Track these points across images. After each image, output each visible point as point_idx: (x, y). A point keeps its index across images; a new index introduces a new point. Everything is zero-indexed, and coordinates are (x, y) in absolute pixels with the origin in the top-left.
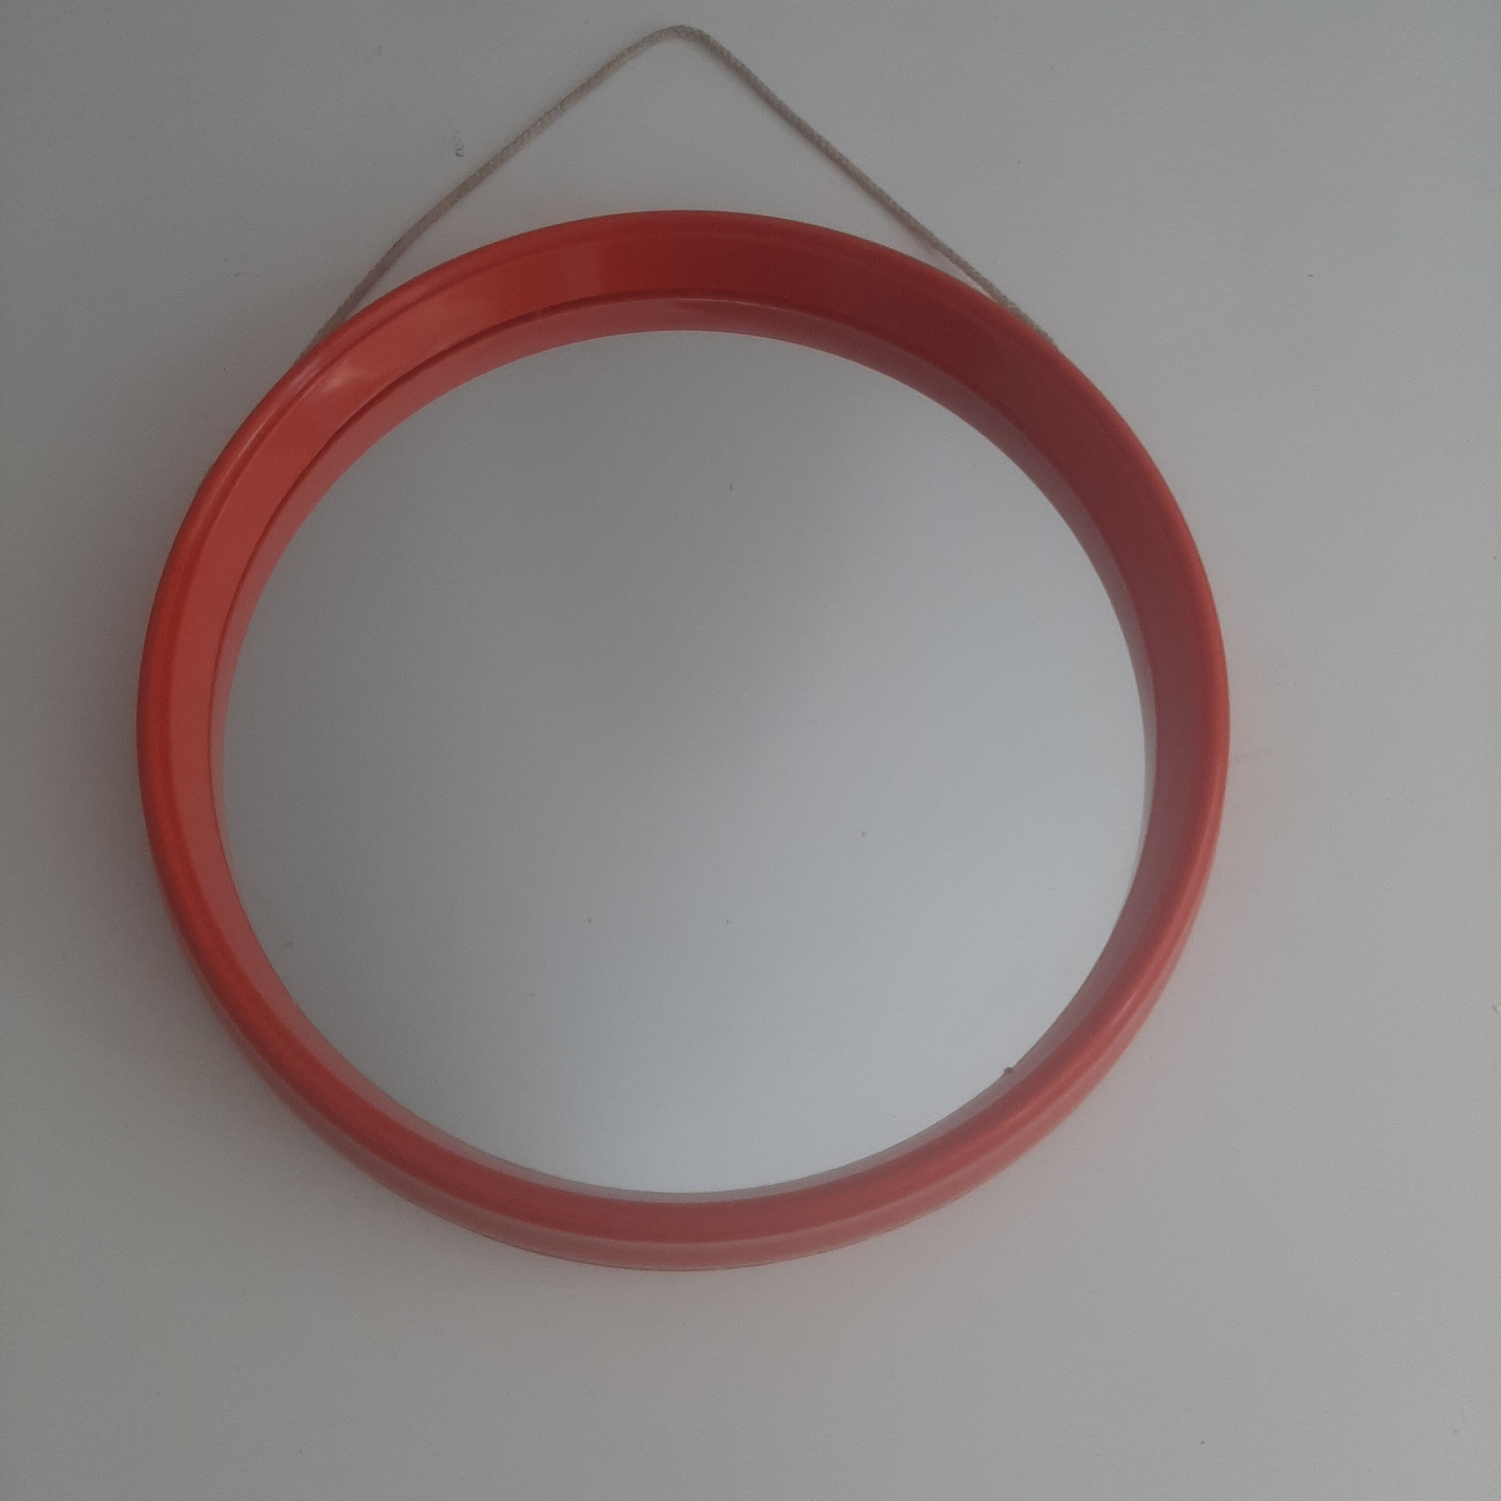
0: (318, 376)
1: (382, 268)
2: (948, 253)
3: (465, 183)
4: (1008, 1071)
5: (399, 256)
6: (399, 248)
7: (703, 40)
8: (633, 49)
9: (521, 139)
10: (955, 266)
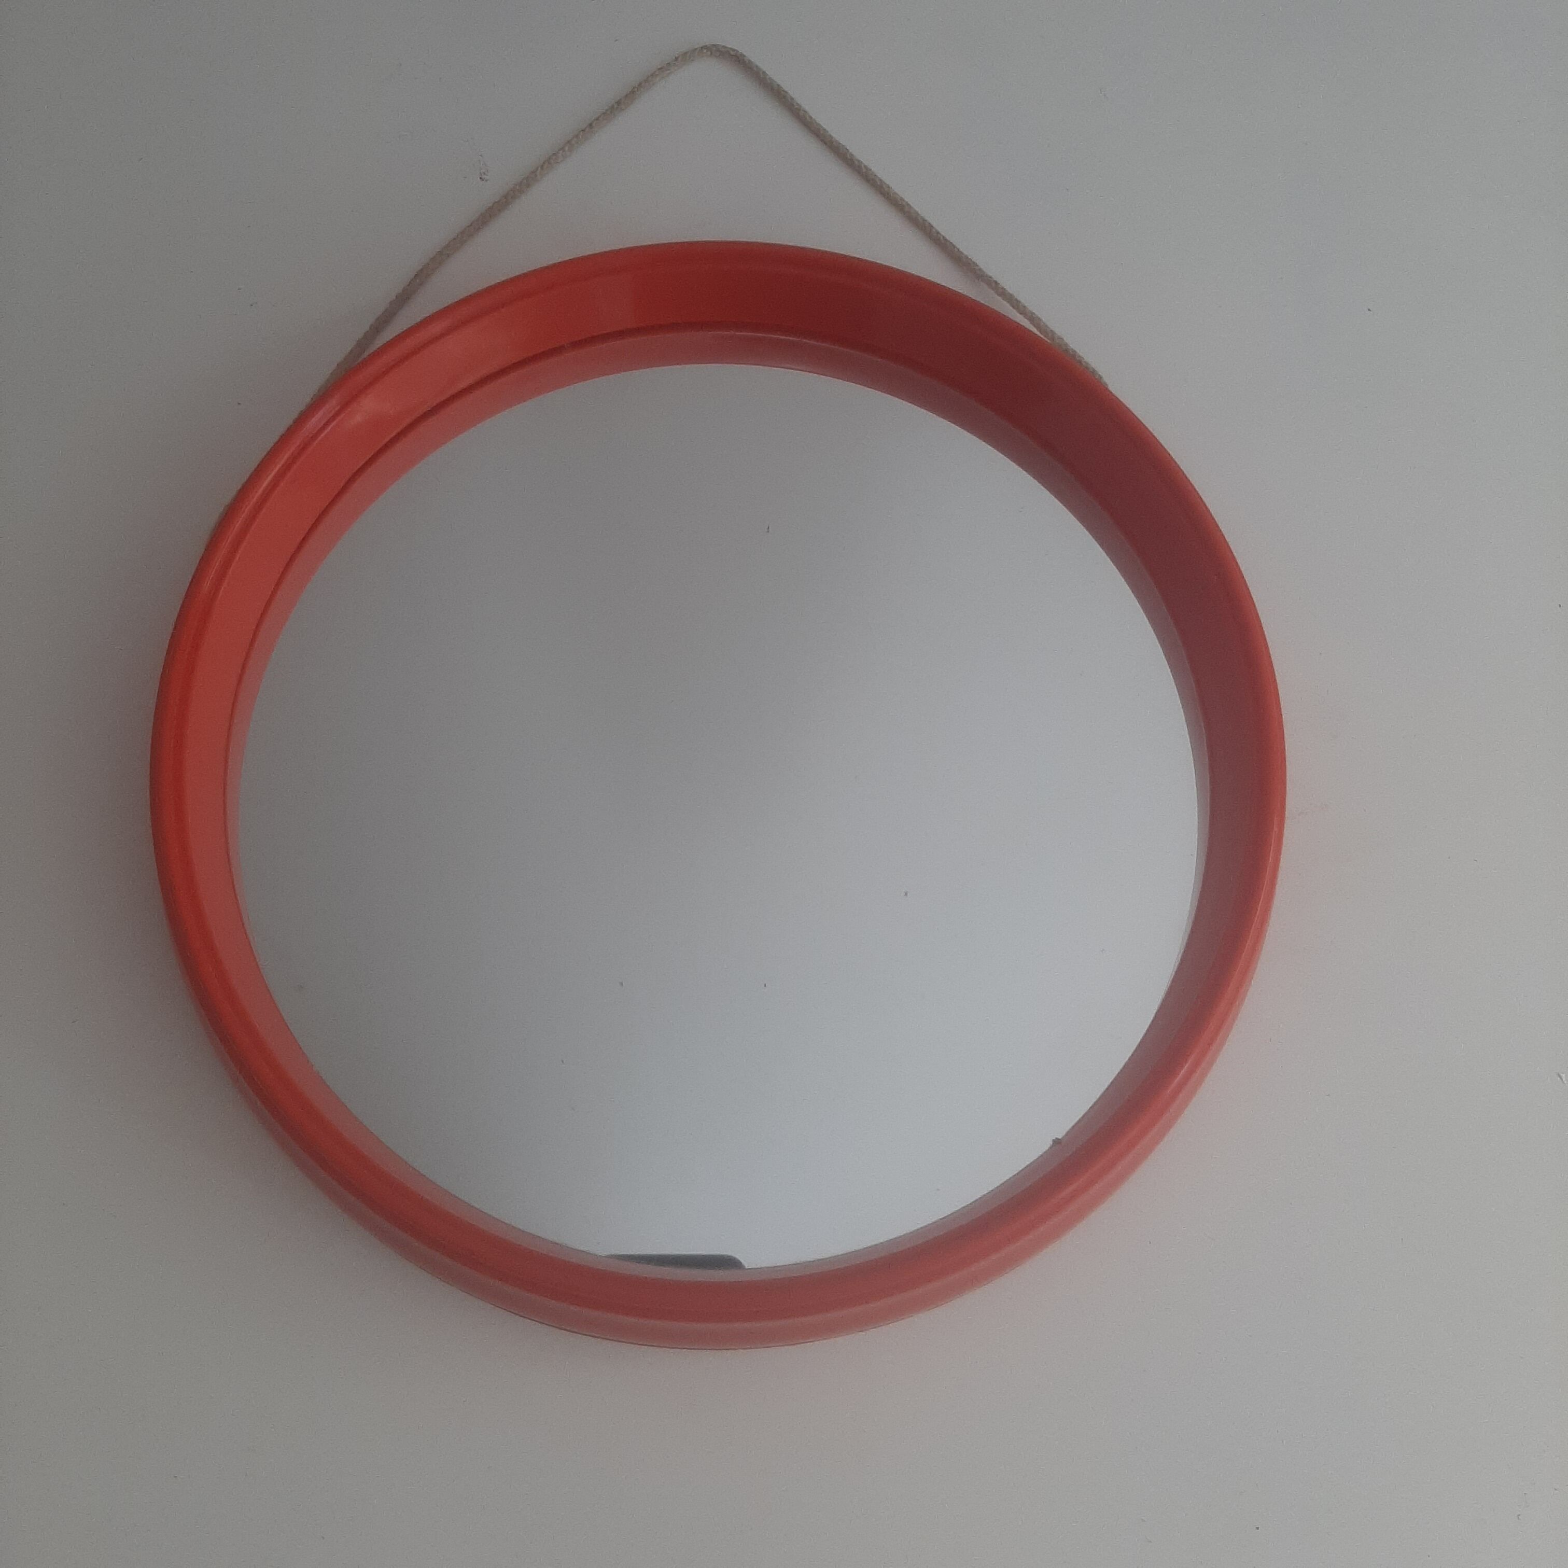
0: (338, 414)
1: (404, 298)
2: (994, 285)
3: (491, 208)
4: (1057, 1142)
5: (421, 284)
6: (421, 277)
7: (738, 60)
8: (665, 69)
9: (548, 163)
10: (999, 298)
